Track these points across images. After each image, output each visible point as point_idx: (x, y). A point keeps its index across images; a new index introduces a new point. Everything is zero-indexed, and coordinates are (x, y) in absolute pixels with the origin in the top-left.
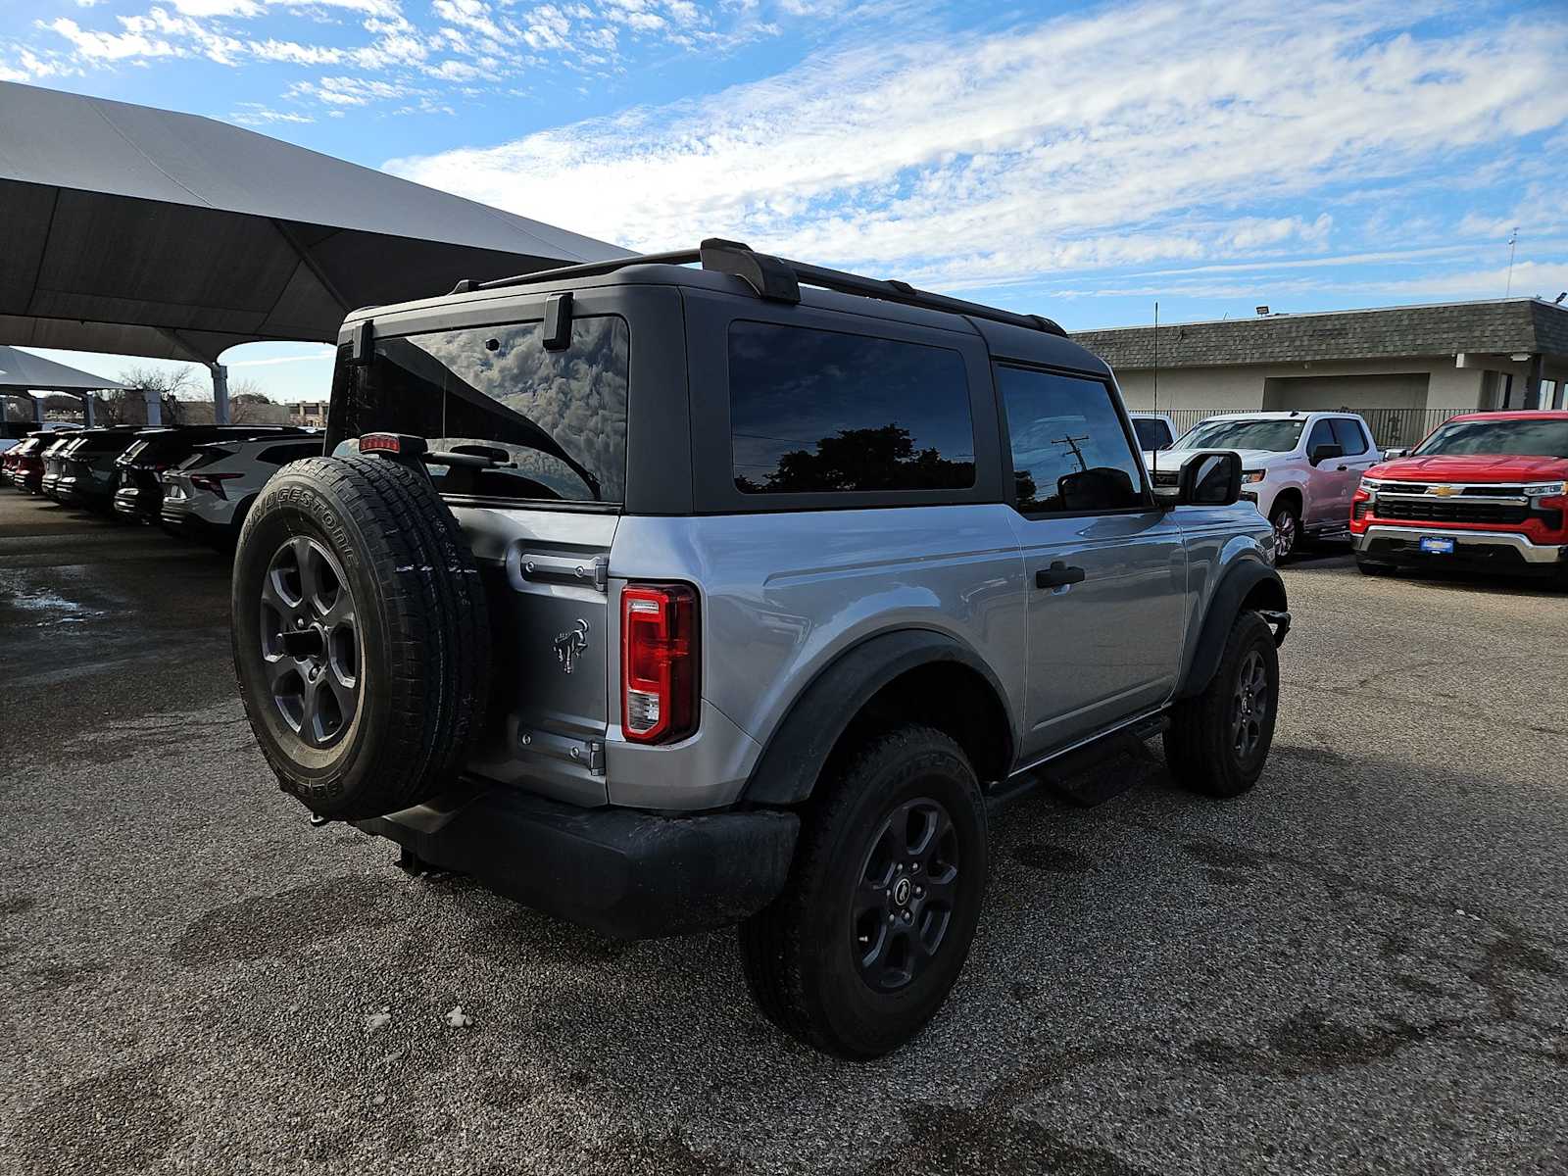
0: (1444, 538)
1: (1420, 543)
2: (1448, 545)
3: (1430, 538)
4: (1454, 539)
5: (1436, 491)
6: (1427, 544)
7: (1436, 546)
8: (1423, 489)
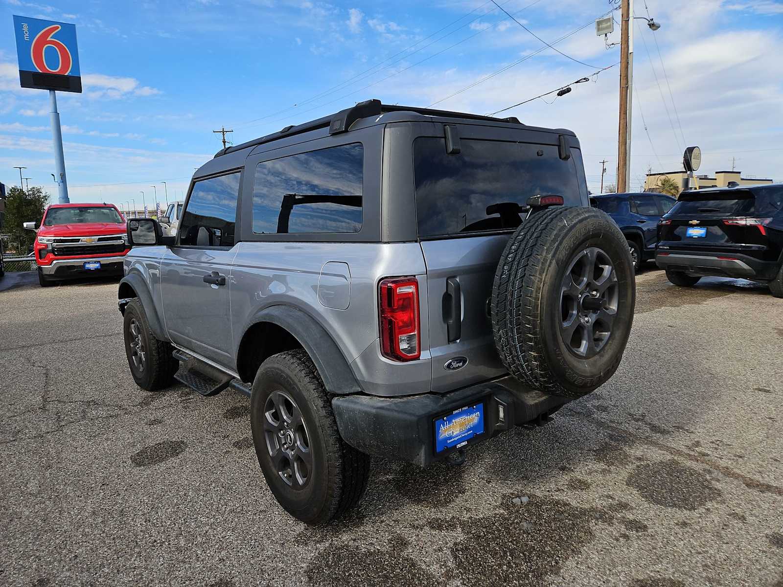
0: (95, 262)
1: (84, 266)
2: (97, 265)
3: (89, 263)
4: (99, 262)
5: (85, 241)
6: (87, 266)
7: (92, 266)
8: (78, 240)
